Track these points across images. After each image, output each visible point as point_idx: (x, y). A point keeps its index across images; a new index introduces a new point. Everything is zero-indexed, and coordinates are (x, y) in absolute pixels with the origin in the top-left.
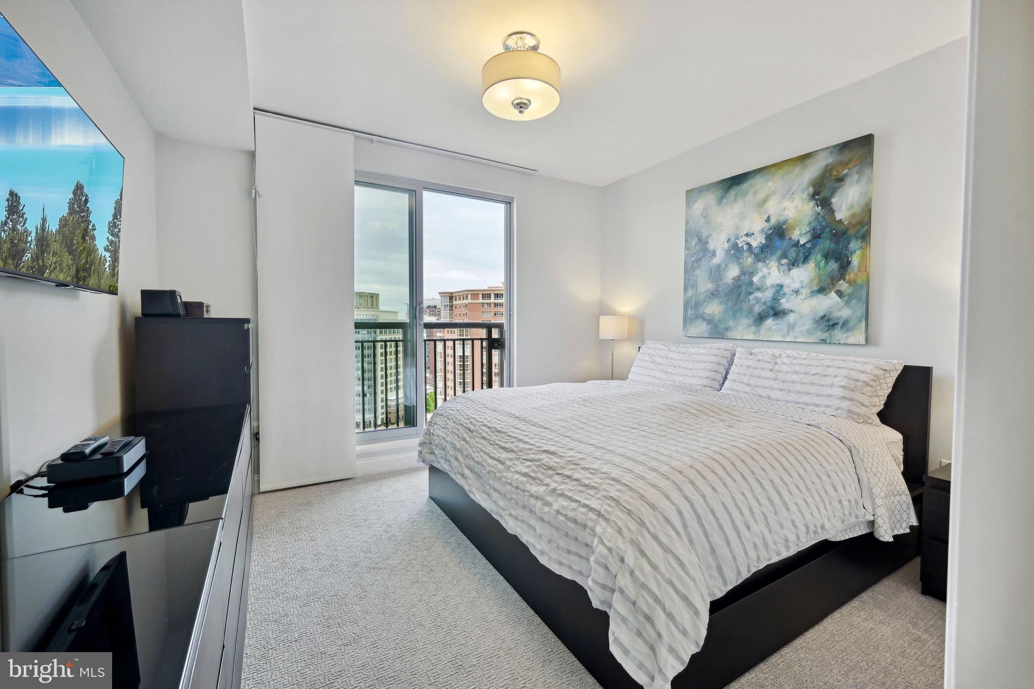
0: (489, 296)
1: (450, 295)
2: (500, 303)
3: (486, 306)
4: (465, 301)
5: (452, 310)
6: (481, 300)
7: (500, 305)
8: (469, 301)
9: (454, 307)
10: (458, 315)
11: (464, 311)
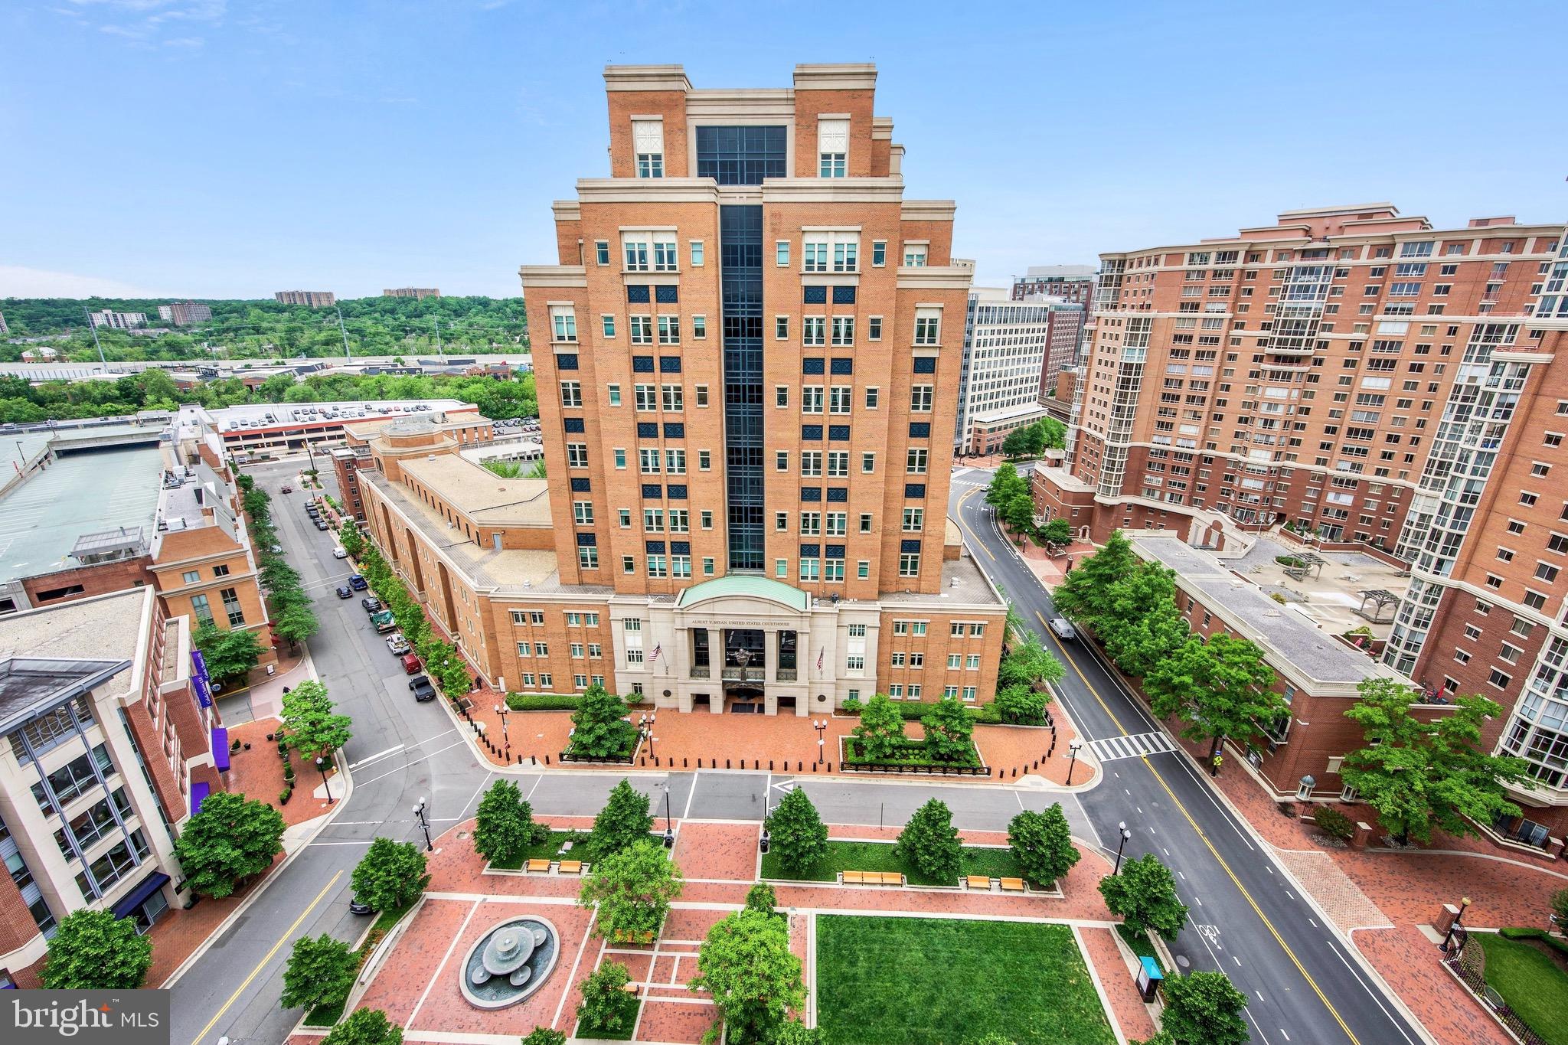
0: (1204, 258)
1: (1122, 258)
2: (1227, 271)
3: (1194, 277)
4: (1153, 269)
5: (1120, 285)
6: (1185, 266)
7: (1226, 275)
8: (1161, 267)
9: (1125, 279)
10: (1131, 294)
11: (1145, 285)
